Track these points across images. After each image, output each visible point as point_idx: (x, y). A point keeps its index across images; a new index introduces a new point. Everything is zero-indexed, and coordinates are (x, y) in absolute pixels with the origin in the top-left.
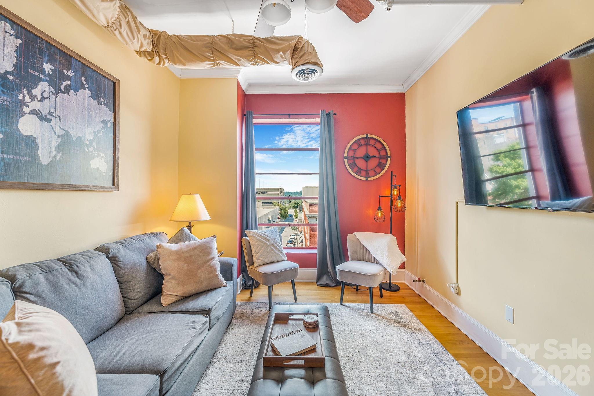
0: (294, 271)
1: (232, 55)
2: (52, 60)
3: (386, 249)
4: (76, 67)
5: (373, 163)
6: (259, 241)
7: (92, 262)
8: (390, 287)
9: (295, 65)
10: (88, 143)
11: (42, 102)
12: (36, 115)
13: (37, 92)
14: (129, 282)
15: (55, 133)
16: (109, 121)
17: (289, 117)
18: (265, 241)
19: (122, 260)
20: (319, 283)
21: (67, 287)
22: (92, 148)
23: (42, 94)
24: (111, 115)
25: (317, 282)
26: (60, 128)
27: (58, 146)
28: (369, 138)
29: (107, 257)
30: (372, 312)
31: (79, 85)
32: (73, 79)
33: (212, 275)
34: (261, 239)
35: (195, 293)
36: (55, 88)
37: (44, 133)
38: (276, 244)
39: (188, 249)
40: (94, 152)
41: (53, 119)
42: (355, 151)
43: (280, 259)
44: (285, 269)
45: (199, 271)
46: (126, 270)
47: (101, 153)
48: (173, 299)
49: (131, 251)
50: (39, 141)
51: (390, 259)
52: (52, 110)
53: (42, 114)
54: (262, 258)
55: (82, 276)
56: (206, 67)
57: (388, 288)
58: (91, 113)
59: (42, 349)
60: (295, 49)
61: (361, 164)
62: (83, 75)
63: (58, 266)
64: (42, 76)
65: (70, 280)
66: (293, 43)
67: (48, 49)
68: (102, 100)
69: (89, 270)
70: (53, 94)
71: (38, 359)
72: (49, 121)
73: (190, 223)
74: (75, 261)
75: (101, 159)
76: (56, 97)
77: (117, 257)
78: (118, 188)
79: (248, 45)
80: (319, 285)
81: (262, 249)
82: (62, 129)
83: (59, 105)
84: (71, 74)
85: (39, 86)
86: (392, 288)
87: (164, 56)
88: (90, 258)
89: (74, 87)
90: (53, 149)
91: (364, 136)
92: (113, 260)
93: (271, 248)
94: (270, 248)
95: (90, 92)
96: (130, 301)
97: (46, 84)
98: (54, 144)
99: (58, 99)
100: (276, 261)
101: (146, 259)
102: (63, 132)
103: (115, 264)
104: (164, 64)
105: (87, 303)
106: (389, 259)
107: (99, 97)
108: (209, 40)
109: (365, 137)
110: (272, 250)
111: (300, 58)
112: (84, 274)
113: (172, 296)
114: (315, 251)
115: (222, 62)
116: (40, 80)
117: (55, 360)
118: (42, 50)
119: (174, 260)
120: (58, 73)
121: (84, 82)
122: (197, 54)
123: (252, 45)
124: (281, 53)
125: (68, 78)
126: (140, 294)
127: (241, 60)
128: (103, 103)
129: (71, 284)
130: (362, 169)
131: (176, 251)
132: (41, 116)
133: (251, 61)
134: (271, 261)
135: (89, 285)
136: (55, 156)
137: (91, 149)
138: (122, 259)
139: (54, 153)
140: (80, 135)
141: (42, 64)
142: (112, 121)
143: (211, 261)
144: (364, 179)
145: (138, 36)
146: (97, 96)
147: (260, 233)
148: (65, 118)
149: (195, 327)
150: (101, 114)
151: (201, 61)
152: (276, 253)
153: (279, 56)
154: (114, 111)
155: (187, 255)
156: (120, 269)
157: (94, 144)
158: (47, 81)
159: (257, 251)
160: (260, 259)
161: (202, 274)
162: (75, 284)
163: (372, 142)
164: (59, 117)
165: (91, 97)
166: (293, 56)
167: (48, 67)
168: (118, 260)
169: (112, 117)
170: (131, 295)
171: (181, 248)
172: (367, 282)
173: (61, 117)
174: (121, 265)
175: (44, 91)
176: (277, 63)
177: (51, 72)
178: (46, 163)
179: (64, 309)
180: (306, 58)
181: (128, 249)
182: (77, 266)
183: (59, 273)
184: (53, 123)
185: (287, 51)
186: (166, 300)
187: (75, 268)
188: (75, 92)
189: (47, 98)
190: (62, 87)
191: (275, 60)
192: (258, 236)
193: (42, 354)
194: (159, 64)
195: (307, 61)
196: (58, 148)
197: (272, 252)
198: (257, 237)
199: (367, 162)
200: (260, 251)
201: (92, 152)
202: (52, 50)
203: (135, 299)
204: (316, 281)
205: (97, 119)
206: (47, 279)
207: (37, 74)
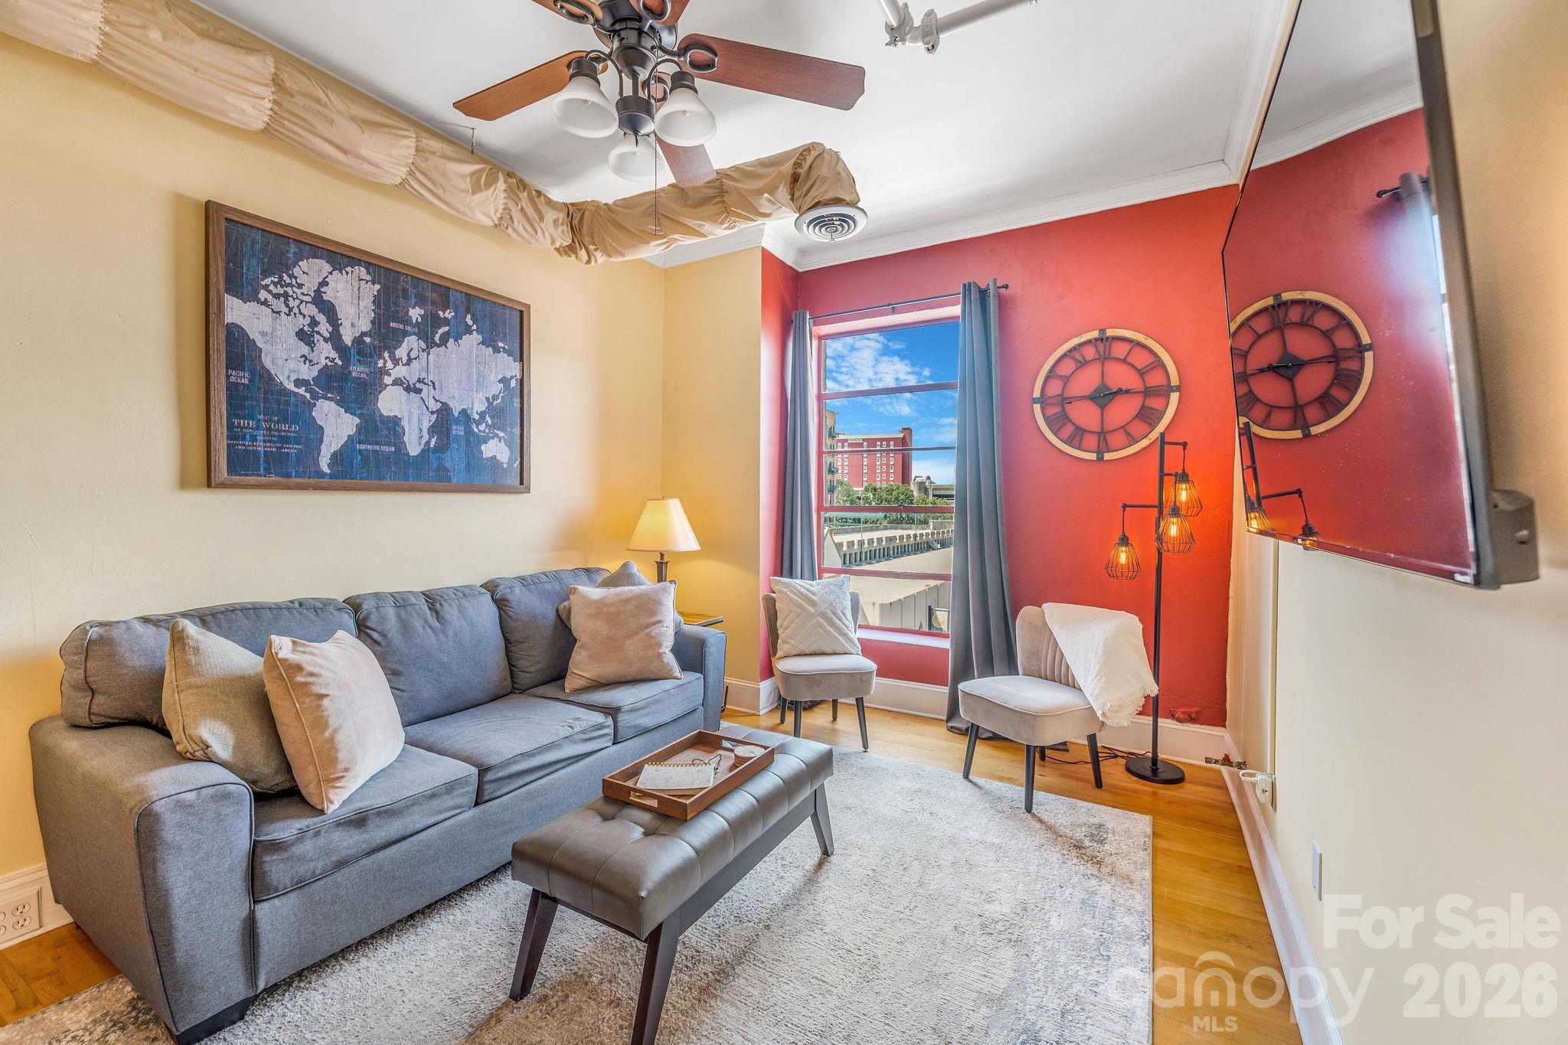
0: (860, 678)
1: (687, 219)
2: (421, 302)
3: (1100, 654)
4: (457, 302)
5: (1123, 411)
6: (792, 603)
7: (463, 601)
8: (1155, 771)
9: (801, 211)
10: (477, 417)
11: (409, 365)
12: (401, 385)
13: (401, 353)
14: (522, 643)
15: (428, 409)
16: (512, 377)
17: (894, 311)
18: (806, 606)
19: (514, 606)
20: (950, 724)
21: (421, 630)
22: (484, 425)
23: (408, 355)
24: (517, 365)
25: (947, 722)
26: (435, 399)
27: (432, 426)
28: (1108, 338)
29: (492, 598)
30: (1029, 809)
31: (461, 329)
32: (452, 323)
33: (650, 653)
34: (796, 598)
35: (618, 680)
36: (426, 342)
37: (412, 410)
38: (834, 613)
39: (616, 599)
40: (487, 431)
41: (425, 388)
42: (1066, 380)
43: (839, 649)
44: (833, 670)
45: (628, 642)
46: (519, 624)
47: (499, 432)
48: (582, 683)
49: (533, 593)
50: (405, 423)
51: (1103, 681)
52: (423, 375)
53: (409, 384)
54: (793, 640)
55: (444, 619)
56: (658, 250)
57: (1148, 773)
58: (482, 369)
59: (312, 675)
60: (795, 179)
61: (1086, 415)
62: (468, 311)
63: (417, 599)
64: (408, 328)
65: (426, 621)
66: (787, 168)
67: (415, 287)
68: (501, 344)
69: (456, 612)
70: (423, 350)
71: (306, 684)
72: (419, 391)
73: (662, 555)
74: (441, 596)
75: (500, 441)
76: (428, 354)
77: (507, 600)
78: (528, 490)
79: (710, 192)
80: (951, 729)
81: (797, 620)
82: (437, 401)
83: (432, 366)
84: (449, 314)
85: (405, 344)
86: (1159, 774)
87: (592, 247)
88: (464, 595)
89: (454, 334)
90: (425, 431)
91: (1095, 334)
92: (501, 603)
93: (818, 622)
94: (814, 621)
95: (480, 337)
96: (520, 673)
97: (414, 338)
98: (426, 425)
99: (431, 357)
100: (831, 652)
101: (557, 610)
102: (439, 405)
103: (504, 611)
104: (596, 261)
105: (445, 658)
106: (1100, 679)
107: (496, 341)
108: (651, 200)
109: (1096, 340)
110: (820, 625)
111: (806, 195)
112: (448, 617)
113: (579, 677)
114: (945, 644)
115: (676, 236)
116: (406, 334)
117: (324, 691)
118: (407, 290)
119: (589, 616)
120: (430, 318)
121: (470, 323)
122: (634, 231)
123: (719, 191)
124: (766, 195)
125: (446, 322)
126: (539, 666)
127: (704, 225)
128: (501, 350)
129: (427, 627)
130: (1084, 430)
131: (596, 602)
132: (407, 387)
133: (722, 223)
134: (815, 648)
135: (450, 633)
136: (428, 443)
137: (482, 427)
138: (514, 604)
139: (426, 437)
140: (465, 407)
141: (408, 311)
142: (518, 377)
143: (653, 627)
144: (1093, 456)
145: (540, 227)
146: (492, 340)
147: (798, 587)
148: (441, 385)
149: (574, 726)
150: (498, 368)
151: (644, 243)
152: (828, 633)
153: (764, 202)
154: (521, 360)
155: (612, 609)
156: (508, 619)
157: (488, 419)
158: (415, 334)
159: (785, 624)
160: (789, 643)
161: (633, 648)
162: (431, 628)
163: (1120, 350)
164: (433, 383)
165: (483, 343)
166: (793, 195)
167: (415, 314)
168: (509, 605)
169: (518, 370)
170: (523, 663)
171: (605, 597)
172: (1014, 728)
173: (436, 384)
174: (513, 614)
175: (412, 349)
176: (767, 215)
177: (420, 320)
178: (416, 454)
179: (411, 659)
180: (816, 194)
181: (529, 590)
182: (441, 604)
183: (415, 610)
184: (424, 394)
185: (778, 187)
186: (571, 683)
187: (438, 606)
188: (456, 340)
189: (416, 359)
190: (437, 338)
191: (762, 211)
192: (792, 592)
193: (310, 679)
194: (589, 262)
195: (816, 200)
196: (433, 430)
197: (820, 630)
198: (790, 594)
199: (1102, 408)
200: (792, 625)
201: (484, 432)
202: (420, 286)
203: (527, 672)
204: (945, 718)
205: (492, 378)
206: (399, 616)
207: (401, 327)
